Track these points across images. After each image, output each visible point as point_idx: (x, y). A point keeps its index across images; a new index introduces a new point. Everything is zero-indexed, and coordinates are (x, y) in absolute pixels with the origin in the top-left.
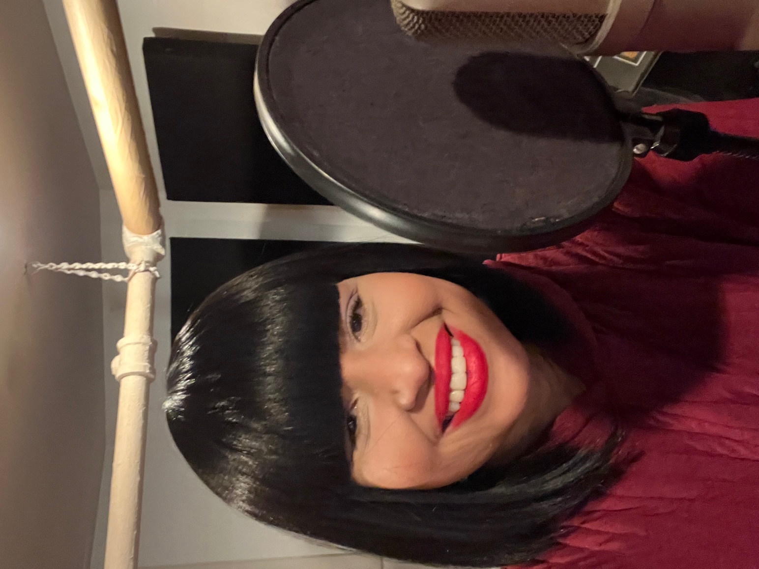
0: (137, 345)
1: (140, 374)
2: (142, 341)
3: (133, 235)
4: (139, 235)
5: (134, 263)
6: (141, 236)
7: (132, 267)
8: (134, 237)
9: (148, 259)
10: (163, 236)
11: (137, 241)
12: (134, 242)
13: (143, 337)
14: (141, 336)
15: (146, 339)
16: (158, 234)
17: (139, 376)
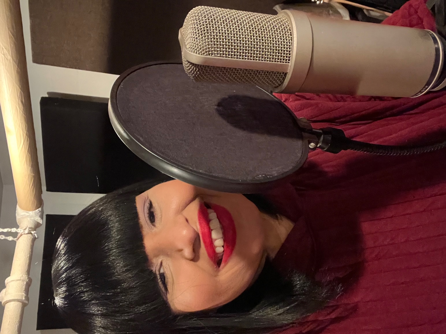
0: (18, 282)
1: (18, 300)
2: (22, 278)
3: (22, 211)
4: (26, 211)
5: (21, 228)
6: (28, 212)
7: (20, 231)
8: (24, 212)
9: (30, 226)
10: (42, 212)
11: (25, 214)
12: (23, 215)
13: (22, 276)
14: (21, 275)
15: (25, 277)
16: (39, 210)
17: (17, 302)
